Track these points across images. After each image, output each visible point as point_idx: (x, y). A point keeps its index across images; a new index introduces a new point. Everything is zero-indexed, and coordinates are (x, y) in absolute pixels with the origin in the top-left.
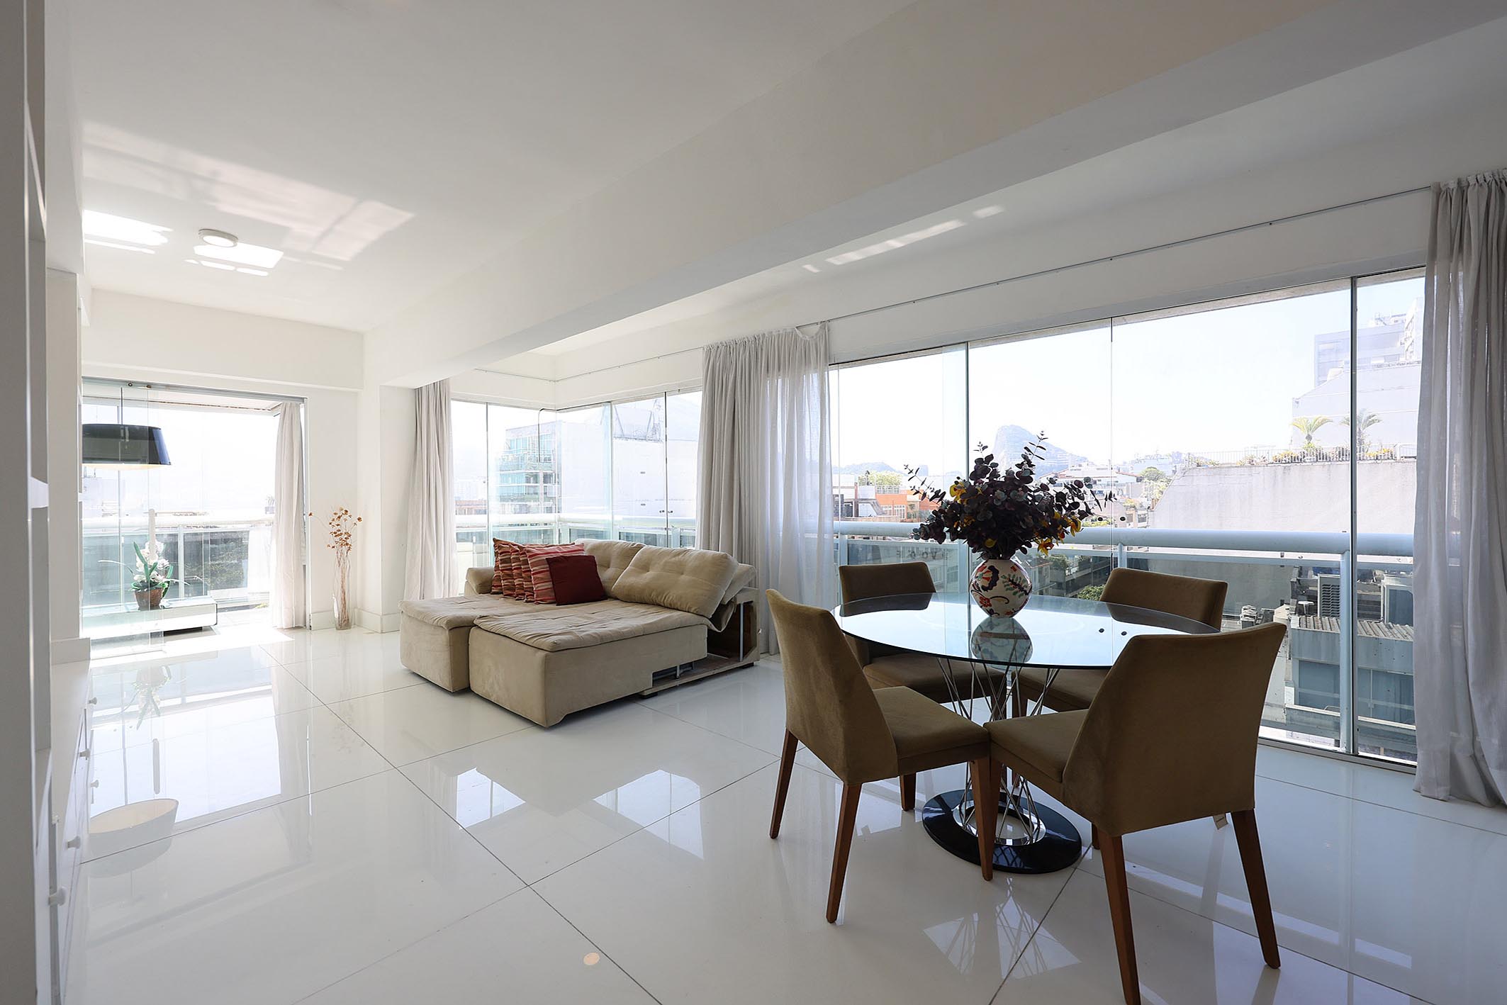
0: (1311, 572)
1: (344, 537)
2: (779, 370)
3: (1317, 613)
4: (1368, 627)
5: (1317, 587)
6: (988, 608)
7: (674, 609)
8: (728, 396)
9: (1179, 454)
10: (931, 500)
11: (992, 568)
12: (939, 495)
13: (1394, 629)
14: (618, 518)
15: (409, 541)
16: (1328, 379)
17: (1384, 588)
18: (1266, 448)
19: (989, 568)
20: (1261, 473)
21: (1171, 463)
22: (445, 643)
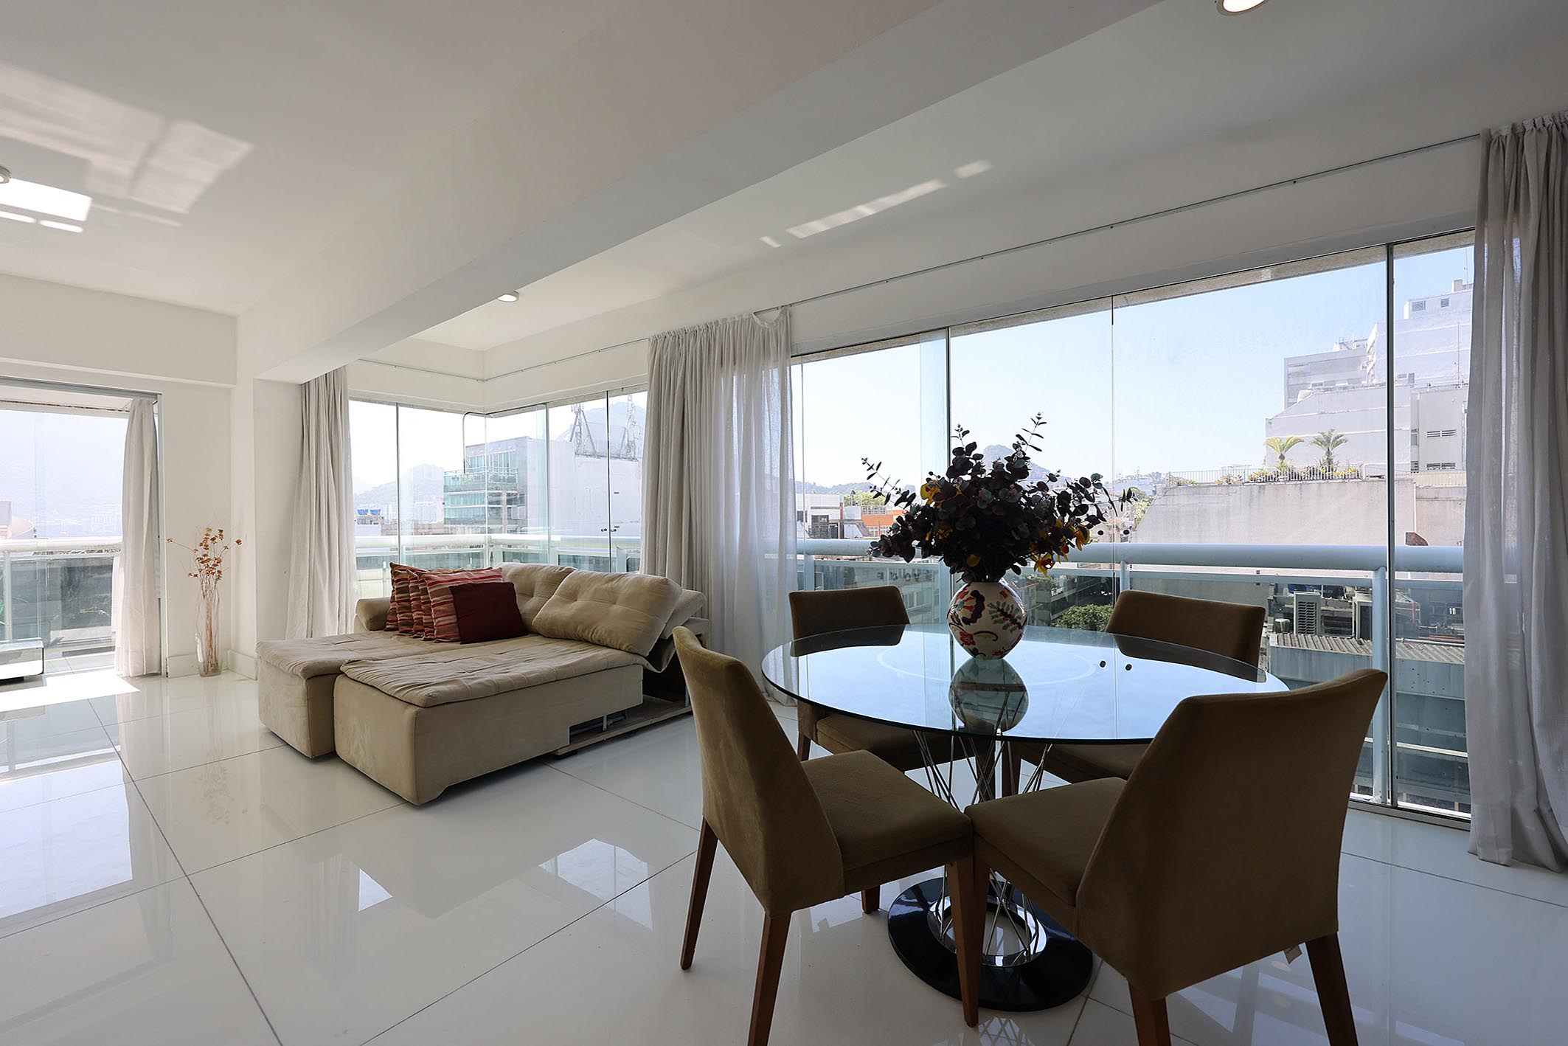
0: (1286, 590)
1: (211, 563)
2: (735, 364)
3: (1293, 630)
4: (1342, 643)
5: (1292, 604)
6: (971, 647)
7: (604, 646)
8: (677, 390)
9: (1159, 474)
10: (896, 505)
11: (975, 594)
12: (906, 498)
13: (1365, 645)
14: (555, 538)
15: (293, 566)
16: (1299, 400)
17: (1356, 605)
18: (1242, 468)
19: (972, 594)
20: (1238, 493)
21: (1151, 483)
22: (301, 697)
